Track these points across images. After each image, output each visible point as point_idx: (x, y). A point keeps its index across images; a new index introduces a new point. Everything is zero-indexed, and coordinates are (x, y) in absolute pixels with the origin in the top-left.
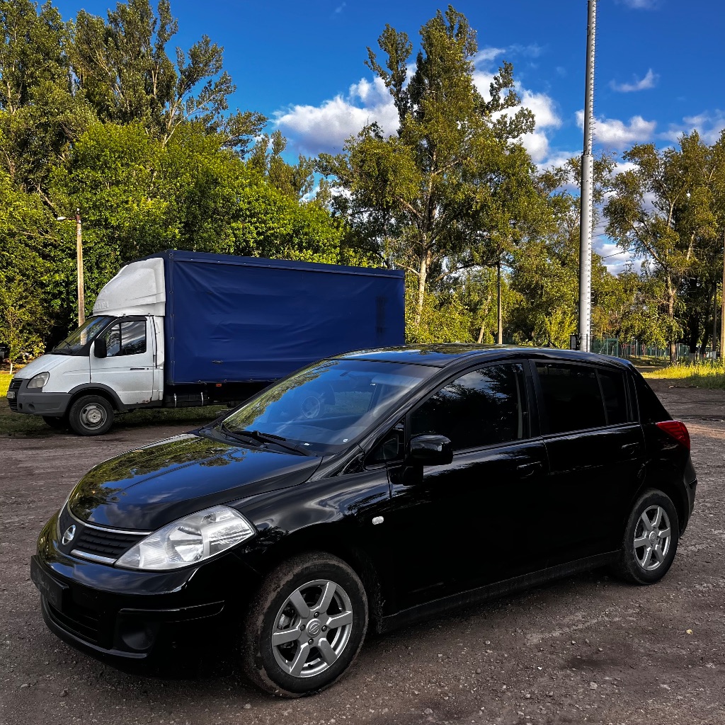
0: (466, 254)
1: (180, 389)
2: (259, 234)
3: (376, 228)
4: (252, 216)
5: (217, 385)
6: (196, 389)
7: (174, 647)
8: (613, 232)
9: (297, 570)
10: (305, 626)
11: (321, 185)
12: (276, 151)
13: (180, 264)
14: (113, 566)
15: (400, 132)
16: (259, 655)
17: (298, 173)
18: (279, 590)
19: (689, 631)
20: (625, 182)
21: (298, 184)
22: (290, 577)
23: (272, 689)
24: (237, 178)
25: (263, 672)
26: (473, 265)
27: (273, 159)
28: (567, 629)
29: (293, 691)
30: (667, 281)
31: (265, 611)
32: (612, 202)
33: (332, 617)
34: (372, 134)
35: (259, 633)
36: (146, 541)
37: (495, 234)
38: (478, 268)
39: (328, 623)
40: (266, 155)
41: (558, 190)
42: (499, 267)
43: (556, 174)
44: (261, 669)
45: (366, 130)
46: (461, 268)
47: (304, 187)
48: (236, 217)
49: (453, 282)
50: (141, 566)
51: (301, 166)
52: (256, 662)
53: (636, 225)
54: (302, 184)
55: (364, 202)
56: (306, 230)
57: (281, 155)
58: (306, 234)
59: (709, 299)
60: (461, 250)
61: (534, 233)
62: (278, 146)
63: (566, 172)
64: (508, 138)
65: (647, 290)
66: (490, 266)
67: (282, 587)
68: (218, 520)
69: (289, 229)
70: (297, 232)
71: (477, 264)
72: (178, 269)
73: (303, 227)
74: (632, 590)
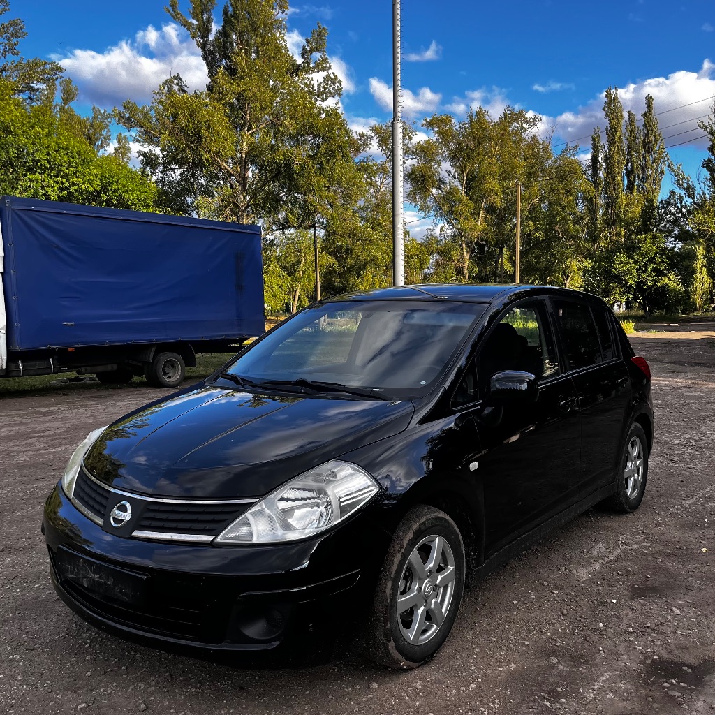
0: (281, 216)
1: (27, 356)
2: (61, 190)
3: (186, 187)
4: (51, 168)
5: (70, 350)
6: (43, 355)
7: (311, 629)
8: (414, 200)
9: (415, 527)
10: (421, 588)
11: (120, 139)
12: (66, 101)
13: (19, 212)
14: (211, 545)
15: (210, 88)
16: (389, 626)
17: (92, 125)
18: (403, 550)
19: (704, 550)
20: (424, 151)
21: (93, 138)
22: (410, 535)
23: (399, 661)
24: (33, 127)
25: (391, 645)
26: (289, 227)
27: (63, 110)
28: (602, 561)
29: (414, 661)
30: (461, 245)
31: (392, 576)
32: (414, 169)
33: (441, 575)
34: (176, 88)
35: (388, 601)
36: (255, 509)
37: (311, 197)
38: (292, 231)
39: (438, 582)
40: (54, 104)
41: (363, 154)
42: (315, 230)
43: (360, 140)
44: (389, 641)
45: (168, 83)
46: (277, 230)
47: (100, 142)
48: (31, 169)
49: (269, 244)
50: (255, 540)
51: (95, 118)
52: (386, 635)
53: (434, 191)
54: (97, 139)
55: (174, 159)
56: (114, 186)
57: (72, 105)
58: (115, 191)
59: (496, 262)
60: (277, 213)
61: (347, 196)
62: (68, 95)
63: (370, 138)
64: (317, 100)
65: (445, 253)
66: (306, 229)
67: (405, 547)
68: (338, 477)
69: (97, 185)
70: (104, 189)
71: (293, 227)
72: (16, 218)
73: (110, 184)
74: (623, 518)
